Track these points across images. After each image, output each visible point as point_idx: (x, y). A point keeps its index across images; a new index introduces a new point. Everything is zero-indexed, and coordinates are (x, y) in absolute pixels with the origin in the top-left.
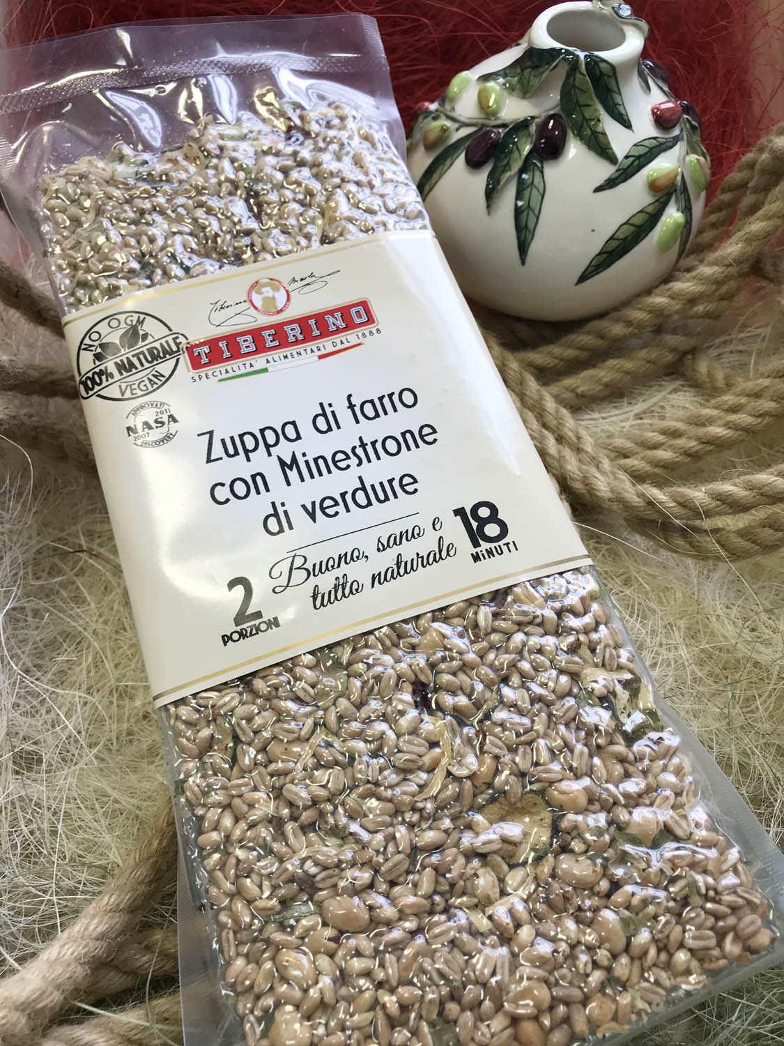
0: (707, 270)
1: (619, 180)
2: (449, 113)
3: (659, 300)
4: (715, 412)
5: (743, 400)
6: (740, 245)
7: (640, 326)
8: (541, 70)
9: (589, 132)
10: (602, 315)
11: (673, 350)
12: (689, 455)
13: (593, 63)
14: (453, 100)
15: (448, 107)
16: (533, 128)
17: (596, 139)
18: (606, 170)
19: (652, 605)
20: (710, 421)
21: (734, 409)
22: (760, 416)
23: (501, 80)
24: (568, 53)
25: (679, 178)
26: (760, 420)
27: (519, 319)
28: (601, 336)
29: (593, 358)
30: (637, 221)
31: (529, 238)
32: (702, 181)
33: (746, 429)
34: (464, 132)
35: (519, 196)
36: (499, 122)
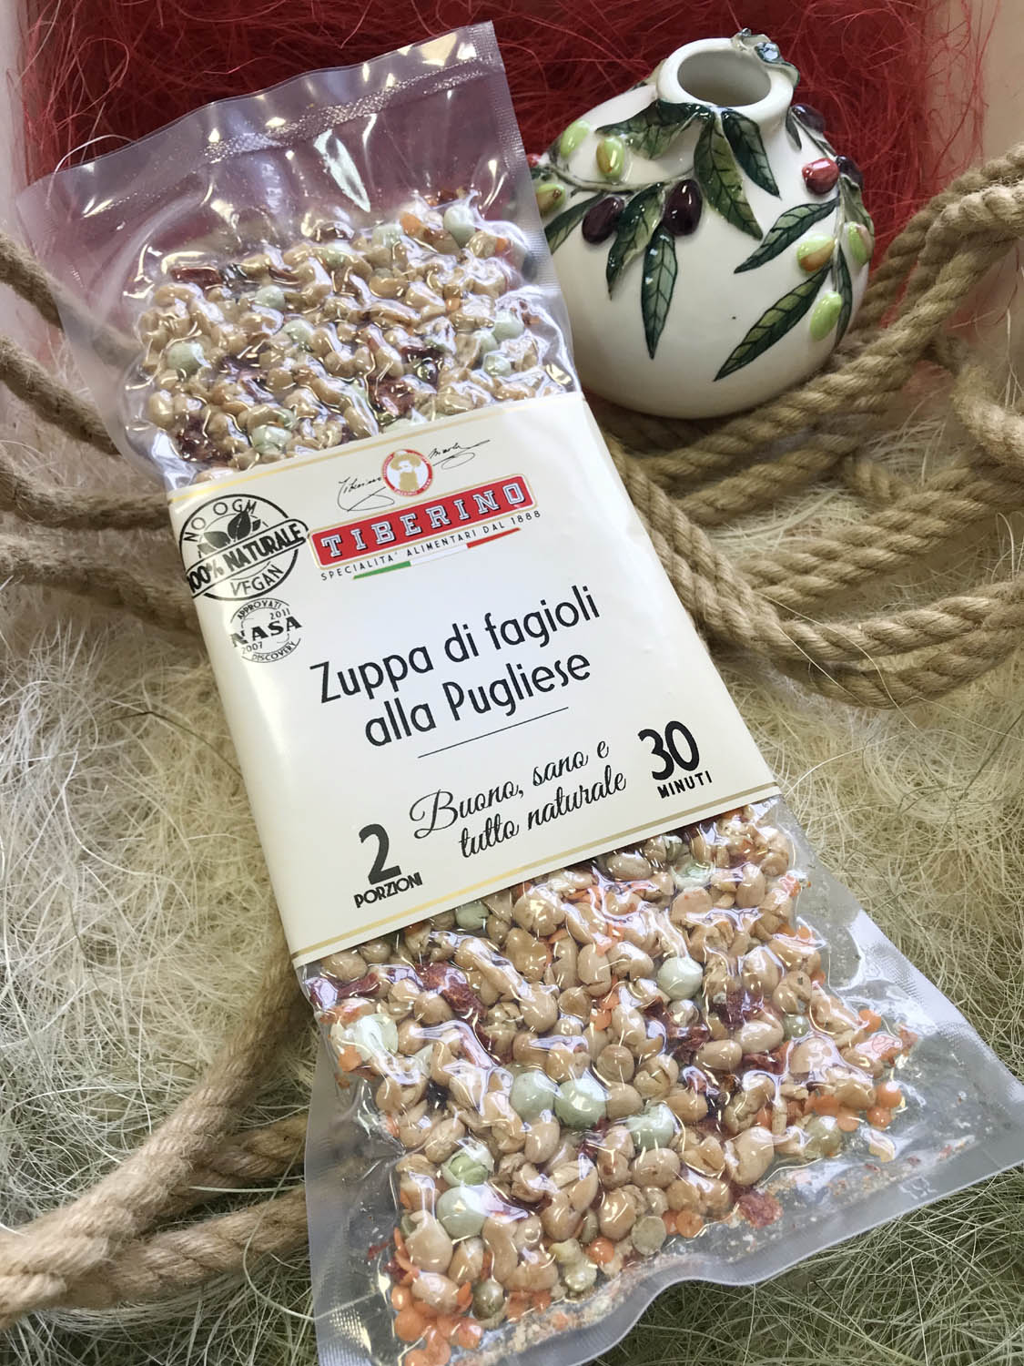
0: (869, 360)
1: (765, 257)
2: (561, 172)
3: (812, 395)
4: (876, 530)
5: (909, 516)
6: (907, 332)
7: (791, 426)
8: (671, 128)
9: (728, 201)
10: (747, 412)
11: (830, 452)
12: (845, 582)
13: (732, 122)
14: (566, 157)
15: (560, 164)
16: (662, 198)
17: (737, 210)
18: (750, 247)
19: (801, 757)
20: (868, 542)
21: (899, 528)
22: (927, 537)
23: (624, 136)
24: (703, 109)
25: (836, 252)
26: (926, 542)
27: (648, 416)
28: (745, 438)
29: (735, 464)
30: (786, 305)
31: (659, 326)
32: (863, 252)
33: (912, 553)
34: (581, 198)
35: (646, 274)
36: (622, 188)
